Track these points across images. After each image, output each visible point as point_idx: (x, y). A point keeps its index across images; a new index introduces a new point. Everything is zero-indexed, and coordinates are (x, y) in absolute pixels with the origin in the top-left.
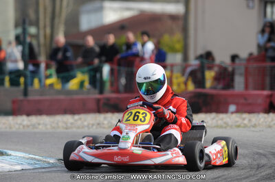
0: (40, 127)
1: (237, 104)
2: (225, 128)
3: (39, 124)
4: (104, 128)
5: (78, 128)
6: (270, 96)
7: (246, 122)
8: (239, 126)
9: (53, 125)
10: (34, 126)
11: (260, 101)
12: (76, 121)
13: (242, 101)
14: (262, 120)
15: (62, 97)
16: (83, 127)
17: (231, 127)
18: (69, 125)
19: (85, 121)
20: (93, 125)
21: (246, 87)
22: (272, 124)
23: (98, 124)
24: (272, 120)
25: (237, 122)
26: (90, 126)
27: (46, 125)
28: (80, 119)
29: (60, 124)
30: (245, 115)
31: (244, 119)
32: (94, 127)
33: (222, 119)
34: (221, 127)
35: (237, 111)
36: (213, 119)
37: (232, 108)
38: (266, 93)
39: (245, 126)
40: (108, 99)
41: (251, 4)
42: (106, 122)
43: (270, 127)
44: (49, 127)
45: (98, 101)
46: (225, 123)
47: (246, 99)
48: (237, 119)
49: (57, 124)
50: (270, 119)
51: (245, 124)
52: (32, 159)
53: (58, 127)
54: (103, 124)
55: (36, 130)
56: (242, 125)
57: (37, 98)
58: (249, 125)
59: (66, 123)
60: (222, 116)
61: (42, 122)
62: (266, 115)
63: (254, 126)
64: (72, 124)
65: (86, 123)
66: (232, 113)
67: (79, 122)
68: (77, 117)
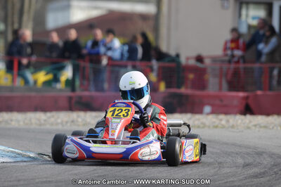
0: (13, 123)
1: (212, 105)
2: (203, 127)
3: (12, 120)
4: (78, 125)
5: (52, 124)
6: (246, 98)
7: (223, 122)
8: (216, 127)
9: (26, 121)
10: (6, 122)
11: (236, 102)
12: (49, 118)
13: (217, 102)
14: (240, 121)
15: (33, 94)
16: (57, 124)
17: (209, 127)
18: (42, 122)
19: (58, 118)
20: (67, 122)
21: (220, 88)
22: (250, 125)
23: (73, 121)
24: (250, 122)
25: (214, 122)
26: (64, 123)
27: (18, 121)
28: (53, 116)
29: (33, 121)
30: (222, 116)
31: (221, 120)
32: (69, 124)
33: (199, 120)
34: (199, 127)
35: (213, 112)
36: (190, 119)
37: (207, 109)
38: (241, 94)
39: (223, 127)
40: (80, 97)
41: (226, 4)
42: (80, 120)
43: (249, 128)
44: (21, 123)
45: (70, 98)
46: (202, 123)
47: (221, 101)
48: (214, 120)
49: (30, 120)
50: (248, 121)
51: (223, 125)
52: (12, 152)
53: (31, 124)
54: (77, 121)
55: (8, 126)
56: (220, 126)
57: (8, 94)
58: (227, 126)
59: (39, 120)
60: (198, 116)
61: (14, 118)
62: (243, 117)
63: (233, 127)
64: (45, 120)
65: (59, 121)
66: (208, 114)
67: (52, 120)
68: (49, 114)
